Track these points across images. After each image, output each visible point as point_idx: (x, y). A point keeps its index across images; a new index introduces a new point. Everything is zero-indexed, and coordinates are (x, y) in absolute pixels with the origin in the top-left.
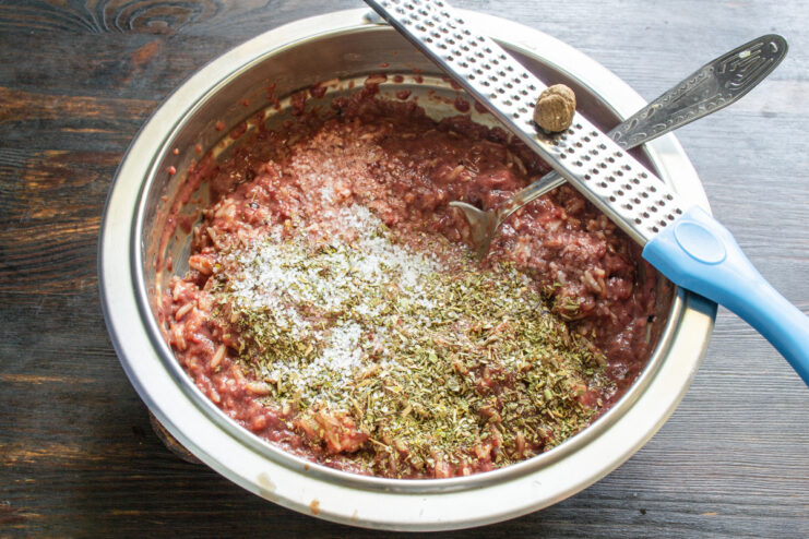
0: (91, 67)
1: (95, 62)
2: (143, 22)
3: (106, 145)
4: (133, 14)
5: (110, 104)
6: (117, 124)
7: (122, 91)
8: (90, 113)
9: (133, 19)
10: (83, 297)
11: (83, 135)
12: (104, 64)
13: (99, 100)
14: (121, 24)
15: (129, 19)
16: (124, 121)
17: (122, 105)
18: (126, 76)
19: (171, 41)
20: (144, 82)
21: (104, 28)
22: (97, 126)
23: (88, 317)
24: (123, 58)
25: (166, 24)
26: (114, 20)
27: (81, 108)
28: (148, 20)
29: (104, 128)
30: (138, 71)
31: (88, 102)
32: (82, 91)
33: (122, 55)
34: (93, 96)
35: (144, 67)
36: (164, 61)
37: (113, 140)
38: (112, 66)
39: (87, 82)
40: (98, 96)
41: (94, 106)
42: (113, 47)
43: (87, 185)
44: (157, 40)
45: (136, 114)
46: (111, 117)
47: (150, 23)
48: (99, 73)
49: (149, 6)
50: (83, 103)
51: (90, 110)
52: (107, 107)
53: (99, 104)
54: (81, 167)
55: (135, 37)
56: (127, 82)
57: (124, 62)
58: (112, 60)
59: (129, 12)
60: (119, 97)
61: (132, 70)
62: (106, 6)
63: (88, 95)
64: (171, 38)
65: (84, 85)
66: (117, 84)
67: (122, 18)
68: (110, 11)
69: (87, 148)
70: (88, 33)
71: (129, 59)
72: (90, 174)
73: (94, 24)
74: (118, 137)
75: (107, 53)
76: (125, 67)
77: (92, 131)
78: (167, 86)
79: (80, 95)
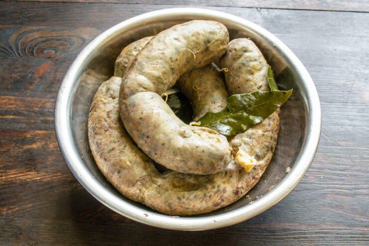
0: (11, 78)
1: (14, 75)
2: (41, 51)
3: (19, 126)
4: (36, 46)
5: (22, 101)
6: (26, 113)
7: (29, 92)
8: (11, 106)
9: (36, 49)
10: (4, 219)
11: (6, 120)
12: (19, 76)
13: (16, 98)
14: (29, 52)
15: (33, 49)
16: (30, 111)
17: (29, 101)
18: (31, 83)
19: (57, 62)
20: (41, 87)
21: (19, 54)
22: (14, 114)
23: (8, 232)
24: (30, 73)
25: (54, 52)
26: (25, 49)
27: (6, 103)
28: (44, 49)
29: (18, 115)
30: (38, 80)
31: (9, 99)
32: (6, 92)
33: (30, 70)
34: (13, 96)
35: (41, 78)
36: (52, 75)
37: (23, 123)
38: (23, 77)
39: (9, 87)
40: (15, 96)
41: (13, 102)
42: (24, 66)
43: (8, 150)
44: (49, 62)
45: (36, 107)
46: (22, 109)
47: (45, 52)
48: (16, 82)
49: (44, 41)
50: (7, 100)
51: (11, 104)
52: (20, 103)
53: (16, 100)
54: (5, 139)
55: (36, 59)
56: (31, 87)
57: (30, 75)
58: (23, 74)
59: (34, 45)
60: (27, 97)
61: (35, 80)
62: (20, 41)
63: (10, 95)
64: (57, 60)
65: (7, 89)
66: (26, 89)
67: (29, 48)
68: (23, 44)
69: (8, 127)
70: (10, 58)
71: (33, 73)
72: (10, 143)
73: (13, 52)
74: (26, 121)
75: (20, 69)
76: (31, 78)
77: (11, 117)
78: (54, 90)
79: (5, 95)
